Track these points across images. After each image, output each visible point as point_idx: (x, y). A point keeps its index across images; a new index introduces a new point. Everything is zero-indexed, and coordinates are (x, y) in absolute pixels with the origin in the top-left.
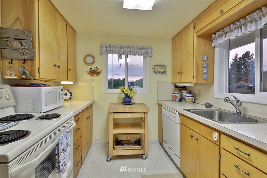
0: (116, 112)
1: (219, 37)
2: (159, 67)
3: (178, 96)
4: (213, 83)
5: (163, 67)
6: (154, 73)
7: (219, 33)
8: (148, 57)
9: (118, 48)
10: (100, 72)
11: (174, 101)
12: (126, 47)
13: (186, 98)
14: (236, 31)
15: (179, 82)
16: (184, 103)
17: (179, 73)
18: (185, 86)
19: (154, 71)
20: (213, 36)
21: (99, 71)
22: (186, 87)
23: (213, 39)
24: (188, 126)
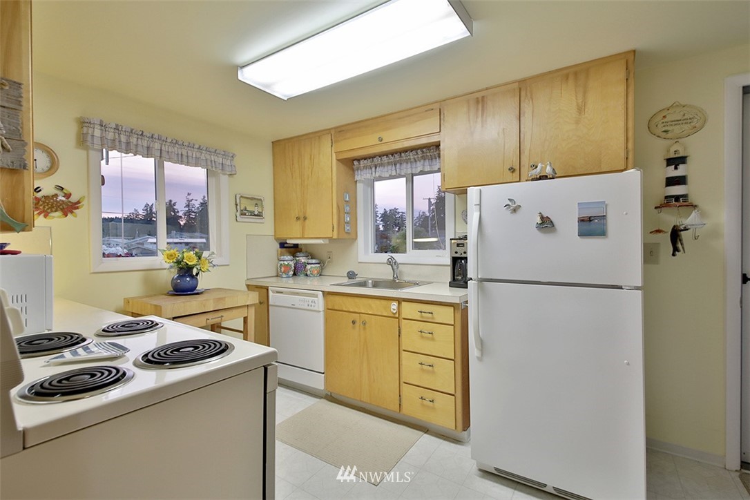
0: (183, 315)
1: (366, 167)
2: (249, 200)
3: (292, 264)
4: (356, 239)
5: (258, 202)
6: (238, 214)
7: (366, 161)
8: (225, 174)
9: (146, 138)
10: (78, 202)
11: (284, 276)
12: (169, 140)
13: (309, 267)
14: (390, 167)
15: (299, 236)
16: (302, 277)
17: (298, 218)
18: (297, 244)
19: (239, 211)
20: (356, 163)
21: (73, 199)
22: (299, 246)
23: (355, 167)
24: (344, 309)
